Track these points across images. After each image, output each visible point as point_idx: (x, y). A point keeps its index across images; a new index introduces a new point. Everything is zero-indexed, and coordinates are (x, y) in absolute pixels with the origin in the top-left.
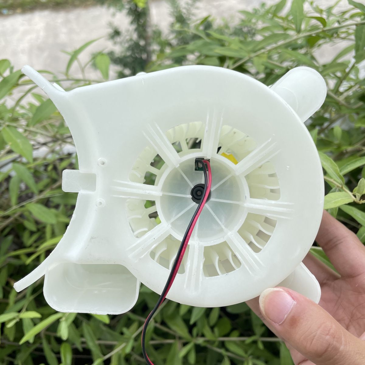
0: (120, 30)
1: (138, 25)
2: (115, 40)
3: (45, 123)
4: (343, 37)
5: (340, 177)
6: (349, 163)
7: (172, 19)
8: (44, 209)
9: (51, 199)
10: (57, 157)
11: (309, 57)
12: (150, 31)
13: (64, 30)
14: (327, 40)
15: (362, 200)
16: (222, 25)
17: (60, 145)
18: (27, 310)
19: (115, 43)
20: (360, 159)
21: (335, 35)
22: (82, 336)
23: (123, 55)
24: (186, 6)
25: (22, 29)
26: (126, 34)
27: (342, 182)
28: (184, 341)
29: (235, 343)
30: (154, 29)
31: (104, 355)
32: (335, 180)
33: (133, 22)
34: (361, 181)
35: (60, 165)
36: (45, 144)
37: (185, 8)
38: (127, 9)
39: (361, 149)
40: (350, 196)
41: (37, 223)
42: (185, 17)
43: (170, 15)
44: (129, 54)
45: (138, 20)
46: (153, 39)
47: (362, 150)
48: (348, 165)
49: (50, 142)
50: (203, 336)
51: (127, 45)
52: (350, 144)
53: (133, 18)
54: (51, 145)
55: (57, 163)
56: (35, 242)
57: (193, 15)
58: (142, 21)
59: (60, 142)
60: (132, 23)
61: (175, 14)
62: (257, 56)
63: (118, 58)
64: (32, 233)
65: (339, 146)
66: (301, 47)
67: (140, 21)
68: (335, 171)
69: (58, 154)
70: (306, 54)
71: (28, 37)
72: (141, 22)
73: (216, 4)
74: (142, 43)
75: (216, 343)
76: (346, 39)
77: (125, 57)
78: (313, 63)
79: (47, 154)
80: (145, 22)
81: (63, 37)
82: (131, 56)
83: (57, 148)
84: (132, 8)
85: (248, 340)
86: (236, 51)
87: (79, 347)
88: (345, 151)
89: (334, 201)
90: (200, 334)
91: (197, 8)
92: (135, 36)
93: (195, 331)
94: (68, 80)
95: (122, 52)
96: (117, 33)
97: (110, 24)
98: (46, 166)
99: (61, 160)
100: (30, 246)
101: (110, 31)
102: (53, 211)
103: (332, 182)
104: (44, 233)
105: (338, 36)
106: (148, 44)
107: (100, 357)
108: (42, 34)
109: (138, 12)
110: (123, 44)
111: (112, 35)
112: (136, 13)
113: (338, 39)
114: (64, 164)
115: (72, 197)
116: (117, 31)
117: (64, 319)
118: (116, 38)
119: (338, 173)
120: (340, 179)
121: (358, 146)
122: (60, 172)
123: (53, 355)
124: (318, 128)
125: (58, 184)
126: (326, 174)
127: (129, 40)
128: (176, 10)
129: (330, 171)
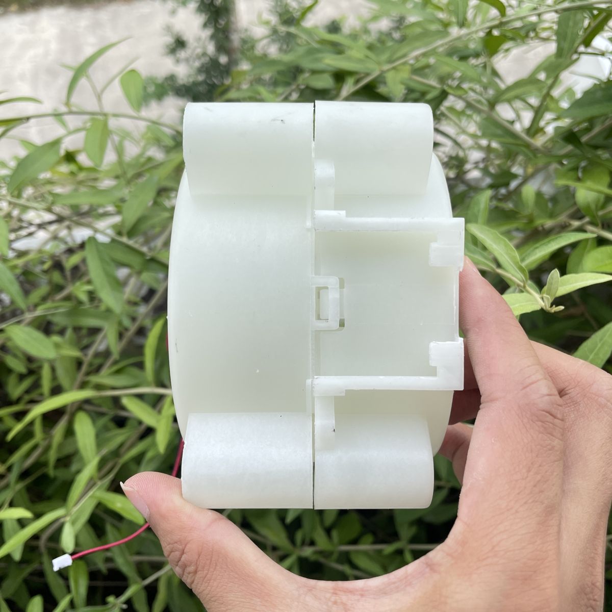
0: (185, 38)
1: (217, 29)
2: (178, 55)
4: (545, 37)
5: (521, 269)
6: (537, 245)
8: (39, 335)
9: (50, 318)
10: (63, 247)
11: (489, 71)
12: (236, 39)
14: (519, 42)
15: (554, 306)
16: (358, 28)
17: (69, 228)
18: (11, 505)
19: (178, 61)
20: (557, 238)
21: (532, 34)
23: (191, 80)
25: (19, 38)
26: (196, 44)
27: (524, 278)
28: (280, 553)
29: (366, 553)
30: (243, 36)
31: (144, 578)
32: (513, 275)
33: (208, 24)
34: (552, 275)
35: (67, 261)
36: (41, 226)
38: (197, 2)
39: (567, 224)
40: (536, 300)
41: (30, 359)
43: (271, 11)
44: (201, 78)
45: (216, 21)
46: (243, 53)
47: (570, 225)
48: (537, 248)
49: (51, 223)
50: (312, 543)
51: (197, 64)
52: (552, 215)
53: (207, 17)
54: (53, 228)
55: (64, 259)
56: (27, 392)
58: (222, 22)
59: (67, 223)
60: (205, 25)
61: (278, 10)
62: (394, 68)
63: (184, 86)
64: (22, 377)
65: (530, 220)
66: (476, 55)
67: (218, 22)
68: (513, 258)
69: (66, 243)
70: (483, 67)
71: (31, 53)
72: (220, 25)
74: (223, 59)
75: (335, 556)
76: (551, 40)
77: (195, 84)
78: (494, 81)
79: (46, 243)
80: (228, 23)
82: (205, 82)
83: (63, 233)
85: (388, 549)
86: (360, 61)
87: (103, 567)
88: (540, 229)
90: (308, 540)
92: (211, 48)
93: (299, 536)
95: (190, 76)
96: (180, 43)
97: (168, 29)
99: (70, 251)
100: (18, 401)
101: (169, 40)
102: (56, 338)
103: (511, 280)
104: (40, 377)
105: (537, 36)
106: (232, 62)
107: (136, 582)
108: (54, 46)
109: (215, 6)
110: (191, 63)
111: (171, 47)
112: (212, 8)
113: (537, 41)
114: (74, 260)
115: (86, 314)
116: (180, 40)
117: (68, 519)
118: (179, 52)
119: (518, 263)
120: (520, 273)
121: (562, 218)
122: (68, 273)
123: (61, 581)
124: (503, 191)
125: (65, 293)
126: (499, 265)
127: (200, 54)
128: (279, 3)
129: (504, 258)
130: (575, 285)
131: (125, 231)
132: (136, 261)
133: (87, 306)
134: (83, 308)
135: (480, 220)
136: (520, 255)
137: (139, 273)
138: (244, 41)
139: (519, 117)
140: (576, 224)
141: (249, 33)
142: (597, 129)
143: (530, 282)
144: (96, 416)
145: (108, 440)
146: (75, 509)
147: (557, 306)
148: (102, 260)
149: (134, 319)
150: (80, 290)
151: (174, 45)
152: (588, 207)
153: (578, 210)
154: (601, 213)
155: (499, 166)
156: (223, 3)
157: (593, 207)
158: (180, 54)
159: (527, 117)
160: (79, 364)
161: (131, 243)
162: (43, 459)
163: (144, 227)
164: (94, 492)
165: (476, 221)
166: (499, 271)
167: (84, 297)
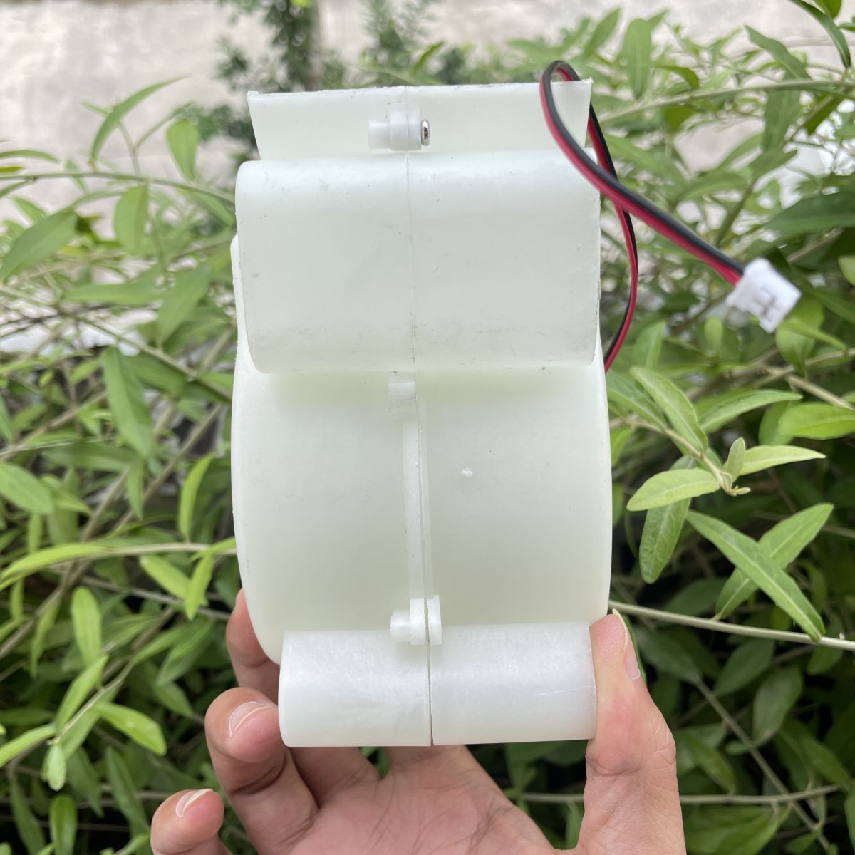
0: (246, 57)
1: (291, 47)
2: (235, 80)
3: (42, 270)
4: (746, 112)
5: (699, 433)
6: (722, 403)
7: (370, 41)
8: (27, 477)
9: (45, 454)
10: (68, 352)
11: (668, 152)
12: (317, 64)
13: (113, 48)
14: (710, 117)
15: (737, 487)
16: (487, 61)
17: (75, 326)
19: (234, 88)
20: (749, 396)
21: (728, 107)
22: (104, 780)
24: (407, 12)
25: (11, 38)
26: (260, 66)
27: (701, 445)
30: (327, 59)
32: (687, 441)
33: (280, 41)
34: (736, 445)
35: (72, 372)
36: (39, 321)
37: (402, 16)
38: (266, 8)
39: (764, 372)
41: (9, 508)
42: (401, 38)
43: (368, 29)
45: (291, 37)
47: (767, 374)
49: (51, 317)
52: (743, 359)
53: (279, 30)
54: (54, 324)
55: (66, 367)
57: (421, 32)
58: (300, 39)
60: (275, 42)
61: (379, 28)
65: (715, 364)
66: (652, 129)
67: (294, 38)
68: (689, 418)
69: (72, 346)
70: (660, 146)
71: (26, 59)
72: (297, 42)
73: (476, 10)
78: (674, 166)
79: (43, 345)
80: (308, 41)
81: (110, 64)
83: (69, 332)
84: (278, 6)
87: (96, 805)
88: (727, 376)
89: (667, 491)
91: (431, 18)
94: (96, 174)
96: (238, 64)
97: (224, 42)
98: (40, 372)
99: (78, 360)
101: (224, 57)
102: (50, 480)
103: (684, 446)
104: (24, 532)
105: (735, 109)
107: (143, 831)
108: (59, 53)
109: (291, 17)
111: (226, 68)
112: (287, 19)
113: (734, 116)
114: (83, 371)
115: (96, 451)
116: (239, 59)
117: (57, 741)
118: (237, 76)
119: (695, 425)
120: (697, 439)
121: (757, 365)
122: (72, 390)
123: (35, 823)
124: (679, 318)
125: (65, 417)
126: (670, 426)
127: (266, 81)
128: (380, 19)
129: (676, 416)
130: (767, 461)
131: (160, 341)
132: (173, 384)
133: (99, 439)
134: (92, 441)
135: (649, 361)
136: (699, 413)
137: (176, 400)
138: (328, 68)
139: (705, 216)
140: (776, 372)
141: (335, 57)
142: (810, 247)
143: (709, 451)
144: (102, 594)
145: (117, 630)
146: (68, 727)
147: (741, 487)
148: (126, 380)
149: (163, 462)
150: (89, 416)
151: (230, 65)
152: (792, 352)
153: (779, 354)
154: (809, 362)
155: (676, 283)
156: (302, 13)
157: (799, 351)
158: (237, 78)
159: (716, 216)
160: (82, 520)
161: (167, 358)
162: (21, 650)
163: (187, 337)
164: (95, 704)
165: (643, 365)
166: (670, 433)
167: (94, 427)
